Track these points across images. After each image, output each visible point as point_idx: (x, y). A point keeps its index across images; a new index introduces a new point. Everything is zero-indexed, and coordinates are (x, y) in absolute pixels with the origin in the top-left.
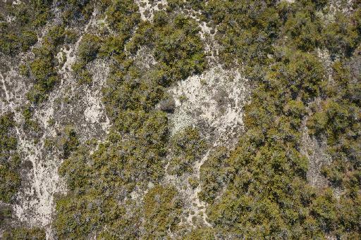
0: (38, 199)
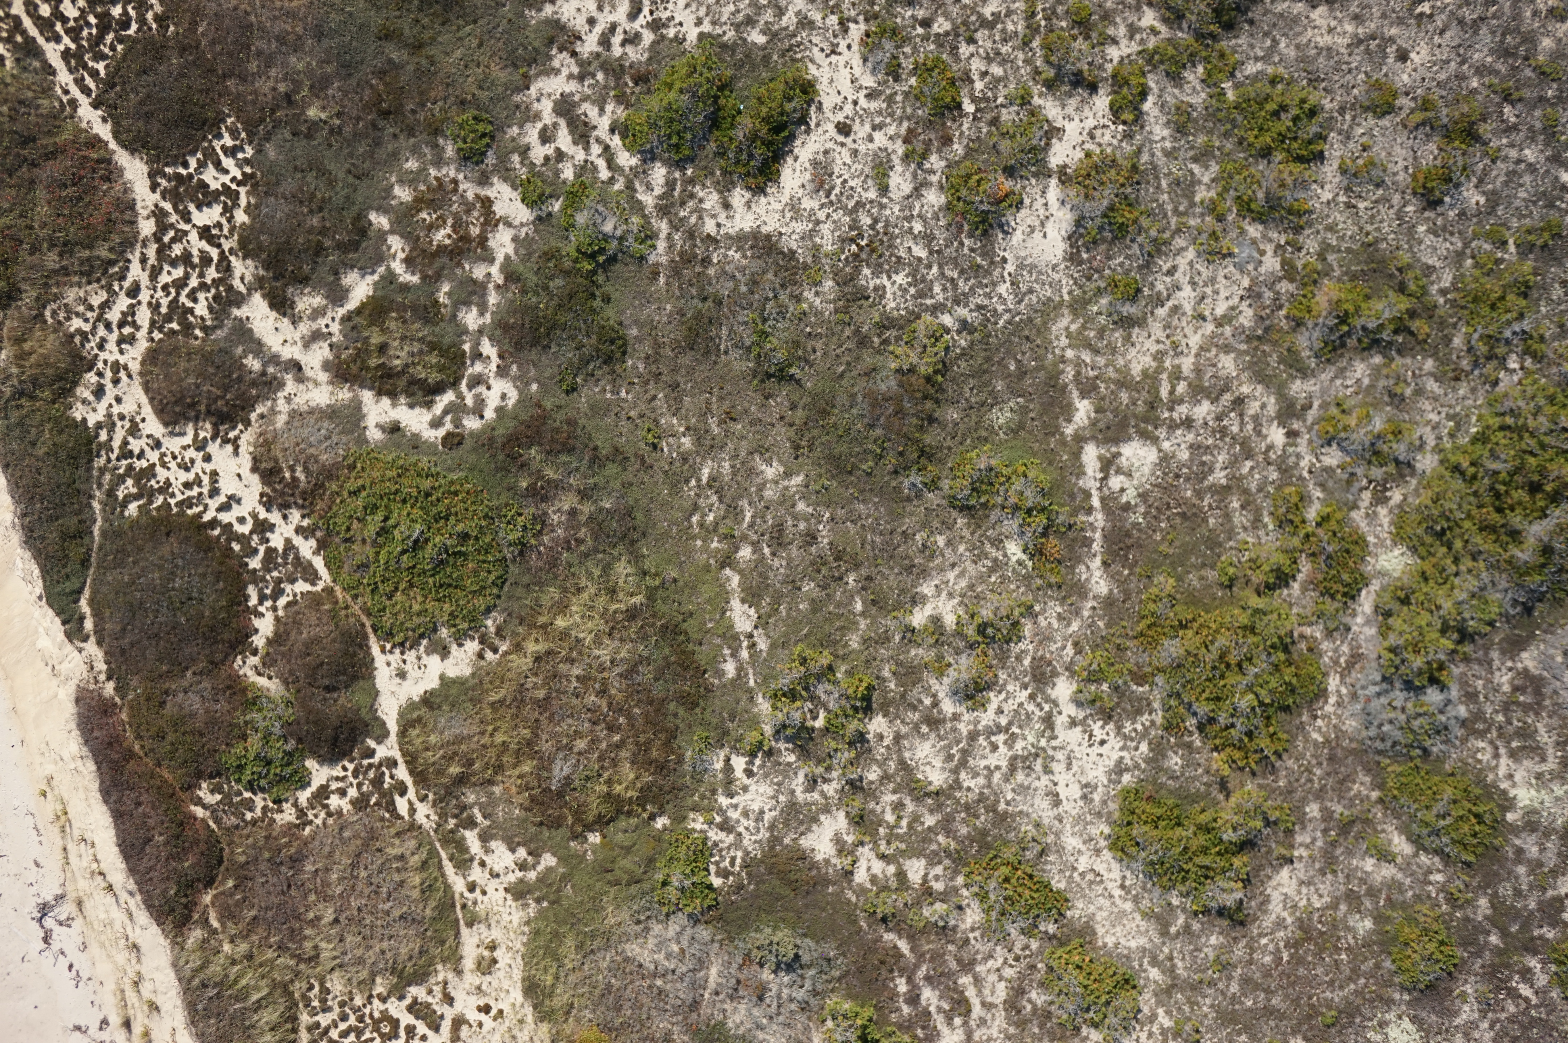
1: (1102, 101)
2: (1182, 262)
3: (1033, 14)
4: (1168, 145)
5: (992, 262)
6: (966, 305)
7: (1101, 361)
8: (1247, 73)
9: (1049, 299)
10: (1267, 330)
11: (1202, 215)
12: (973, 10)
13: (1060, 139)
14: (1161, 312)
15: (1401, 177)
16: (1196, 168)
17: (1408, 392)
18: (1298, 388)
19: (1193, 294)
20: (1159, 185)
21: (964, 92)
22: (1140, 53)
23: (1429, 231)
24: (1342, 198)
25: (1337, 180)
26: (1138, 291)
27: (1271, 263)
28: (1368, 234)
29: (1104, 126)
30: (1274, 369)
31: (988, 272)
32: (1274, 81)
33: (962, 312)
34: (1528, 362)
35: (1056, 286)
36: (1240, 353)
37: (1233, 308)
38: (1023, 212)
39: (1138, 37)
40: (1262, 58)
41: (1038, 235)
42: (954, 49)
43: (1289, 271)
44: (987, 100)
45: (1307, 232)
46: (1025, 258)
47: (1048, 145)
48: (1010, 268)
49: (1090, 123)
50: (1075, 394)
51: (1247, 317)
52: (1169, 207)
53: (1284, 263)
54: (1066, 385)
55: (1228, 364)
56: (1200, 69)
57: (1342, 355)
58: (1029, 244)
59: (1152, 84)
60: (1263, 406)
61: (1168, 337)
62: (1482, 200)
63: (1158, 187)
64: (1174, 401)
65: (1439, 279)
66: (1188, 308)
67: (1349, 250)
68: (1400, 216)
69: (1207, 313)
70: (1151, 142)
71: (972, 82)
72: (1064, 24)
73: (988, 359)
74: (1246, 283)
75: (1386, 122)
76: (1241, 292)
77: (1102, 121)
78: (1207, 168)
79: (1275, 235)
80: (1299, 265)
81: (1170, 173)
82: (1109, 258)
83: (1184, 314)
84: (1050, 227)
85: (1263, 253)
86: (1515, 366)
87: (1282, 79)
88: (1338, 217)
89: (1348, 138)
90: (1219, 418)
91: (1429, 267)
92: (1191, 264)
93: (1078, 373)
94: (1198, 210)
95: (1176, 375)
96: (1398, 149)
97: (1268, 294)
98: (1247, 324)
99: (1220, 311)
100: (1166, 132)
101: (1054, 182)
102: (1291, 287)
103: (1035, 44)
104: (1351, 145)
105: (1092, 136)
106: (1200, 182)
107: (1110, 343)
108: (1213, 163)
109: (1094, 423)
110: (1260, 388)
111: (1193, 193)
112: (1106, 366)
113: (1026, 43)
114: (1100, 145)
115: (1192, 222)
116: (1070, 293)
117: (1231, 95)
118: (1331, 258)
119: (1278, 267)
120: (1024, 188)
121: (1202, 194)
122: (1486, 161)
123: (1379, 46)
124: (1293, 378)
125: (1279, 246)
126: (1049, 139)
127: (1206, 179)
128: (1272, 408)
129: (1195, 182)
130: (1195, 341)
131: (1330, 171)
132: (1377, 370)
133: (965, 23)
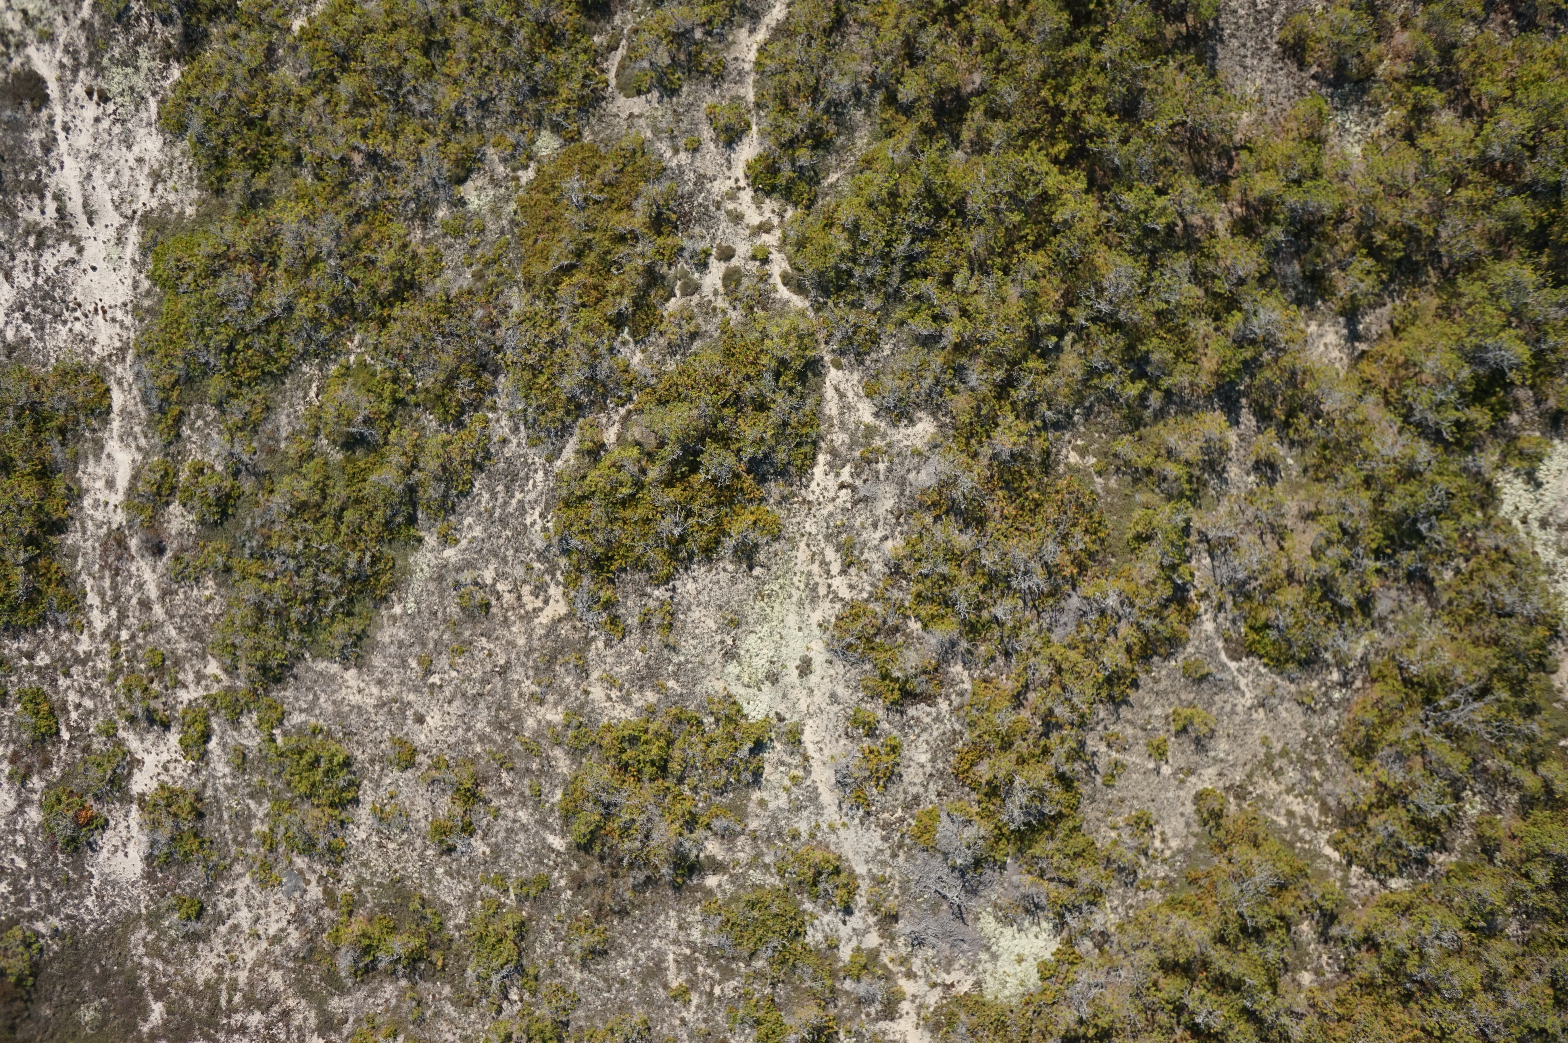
0: (75, 241)
1: (174, 738)
2: (240, 885)
3: (117, 656)
4: (229, 781)
5: (82, 877)
6: (58, 915)
7: (171, 970)
8: (294, 722)
9: (129, 912)
10: (311, 950)
11: (257, 846)
12: (69, 649)
13: (140, 770)
14: (223, 929)
15: (423, 823)
16: (252, 804)
17: (429, 1013)
18: (336, 1004)
19: (250, 915)
20: (221, 817)
21: (62, 721)
22: (204, 698)
23: (446, 872)
24: (375, 838)
25: (370, 822)
26: (202, 909)
27: (315, 892)
28: (396, 872)
29: (176, 761)
30: (317, 985)
31: (78, 885)
32: (315, 732)
33: (54, 921)
34: (526, 996)
35: (135, 901)
36: (289, 970)
37: (282, 930)
38: (109, 833)
39: (203, 683)
40: (306, 710)
41: (120, 854)
42: (54, 682)
43: (330, 898)
44: (80, 729)
45: (346, 866)
46: (109, 874)
47: (130, 774)
48: (96, 883)
49: (165, 757)
50: (151, 998)
51: (294, 938)
52: (230, 837)
53: (325, 892)
54: (143, 989)
55: (276, 979)
56: (255, 716)
57: (374, 977)
58: (113, 862)
59: (215, 726)
60: (305, 1019)
61: (227, 952)
62: (488, 851)
63: (221, 818)
64: (232, 1010)
65: (455, 915)
66: (245, 927)
67: (380, 885)
68: (422, 857)
69: (261, 932)
70: (214, 777)
71: (68, 712)
72: (142, 666)
73: (78, 962)
74: (292, 909)
75: (409, 774)
76: (288, 917)
77: (174, 756)
78: (261, 804)
79: (318, 867)
80: (339, 893)
81: (230, 807)
82: (179, 879)
83: (242, 932)
84: (131, 849)
85: (308, 882)
86: (516, 998)
87: (321, 730)
88: (372, 854)
89: (378, 786)
90: (268, 1027)
91: (447, 905)
92: (247, 889)
93: (152, 980)
94: (254, 841)
95: (233, 987)
96: (419, 799)
97: (312, 920)
98: (294, 945)
99: (272, 931)
100: (227, 770)
101: (135, 807)
102: (332, 914)
103: (119, 683)
104: (381, 792)
105: (166, 769)
106: (255, 816)
107: (179, 955)
108: (265, 800)
109: (165, 1024)
110: (303, 1002)
111: (250, 826)
112: (175, 974)
113: (112, 682)
114: (173, 777)
115: (249, 851)
116: (147, 907)
117: (280, 740)
118: (366, 890)
119: (321, 896)
120: (110, 811)
121: (258, 827)
122: (490, 817)
123: (399, 709)
124: (332, 995)
125: (321, 877)
126: (131, 769)
127: (260, 814)
128: (312, 1022)
129: (251, 816)
130: (250, 956)
131: (364, 813)
132: (402, 992)
133: (62, 659)
